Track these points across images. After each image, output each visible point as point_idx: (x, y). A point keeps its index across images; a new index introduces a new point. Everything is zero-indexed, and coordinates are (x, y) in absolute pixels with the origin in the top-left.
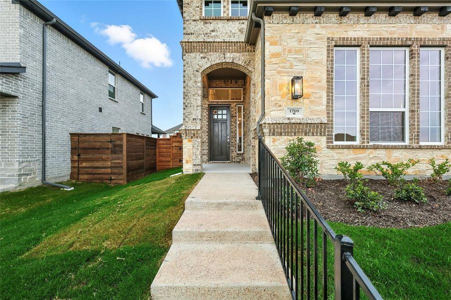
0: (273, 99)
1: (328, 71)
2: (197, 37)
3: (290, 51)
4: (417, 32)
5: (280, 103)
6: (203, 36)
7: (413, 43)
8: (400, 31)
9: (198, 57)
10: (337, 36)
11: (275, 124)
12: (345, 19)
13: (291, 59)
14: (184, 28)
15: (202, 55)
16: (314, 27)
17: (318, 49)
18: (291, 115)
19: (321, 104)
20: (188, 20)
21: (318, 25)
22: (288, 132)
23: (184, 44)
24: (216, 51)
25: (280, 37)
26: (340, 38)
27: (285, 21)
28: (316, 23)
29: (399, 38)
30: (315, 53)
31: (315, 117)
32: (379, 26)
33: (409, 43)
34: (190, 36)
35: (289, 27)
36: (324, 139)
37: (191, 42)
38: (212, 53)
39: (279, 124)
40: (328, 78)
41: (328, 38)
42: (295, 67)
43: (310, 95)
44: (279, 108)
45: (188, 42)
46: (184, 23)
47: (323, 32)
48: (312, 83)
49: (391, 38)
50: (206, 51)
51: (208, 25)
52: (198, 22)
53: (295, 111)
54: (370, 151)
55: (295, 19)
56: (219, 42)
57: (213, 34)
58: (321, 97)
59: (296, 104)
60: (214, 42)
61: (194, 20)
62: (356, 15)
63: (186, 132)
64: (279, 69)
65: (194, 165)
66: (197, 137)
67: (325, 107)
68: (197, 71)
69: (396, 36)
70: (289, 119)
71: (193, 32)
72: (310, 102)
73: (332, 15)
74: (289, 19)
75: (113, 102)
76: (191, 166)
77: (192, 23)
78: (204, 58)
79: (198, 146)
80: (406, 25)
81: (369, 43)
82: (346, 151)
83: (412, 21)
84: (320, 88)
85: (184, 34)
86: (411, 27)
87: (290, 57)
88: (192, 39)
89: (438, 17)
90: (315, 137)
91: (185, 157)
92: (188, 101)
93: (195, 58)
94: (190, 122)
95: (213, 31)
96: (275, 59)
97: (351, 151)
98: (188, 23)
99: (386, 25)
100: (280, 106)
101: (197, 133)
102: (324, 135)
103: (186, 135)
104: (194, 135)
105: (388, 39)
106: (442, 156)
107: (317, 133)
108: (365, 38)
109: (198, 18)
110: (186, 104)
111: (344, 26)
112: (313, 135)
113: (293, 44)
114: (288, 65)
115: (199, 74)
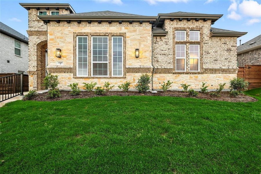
0: (51, 58)
1: (74, 46)
2: (35, 28)
3: (58, 38)
4: (110, 30)
5: (54, 60)
6: (37, 28)
7: (109, 35)
8: (103, 30)
9: (35, 38)
10: (77, 32)
11: (51, 68)
12: (81, 25)
13: (59, 41)
14: (29, 25)
15: (37, 37)
16: (68, 28)
17: (69, 37)
18: (59, 64)
19: (71, 60)
20: (31, 21)
21: (69, 27)
22: (57, 72)
23: (28, 32)
24: (43, 35)
25: (54, 32)
26: (78, 33)
27: (56, 25)
28: (69, 26)
29: (103, 33)
30: (68, 39)
31: (68, 65)
32: (95, 27)
33: (107, 35)
34: (31, 28)
35: (57, 28)
36: (72, 74)
37: (31, 31)
38: (42, 36)
39: (52, 68)
40: (73, 49)
41: (74, 33)
42: (60, 45)
43: (66, 56)
44: (53, 62)
45: (30, 31)
46: (29, 22)
47: (72, 30)
48: (67, 51)
49: (100, 33)
50: (39, 35)
51: (40, 23)
52: (35, 22)
53: (61, 63)
54: (91, 79)
55: (60, 24)
56: (44, 31)
57: (42, 27)
58: (71, 57)
59: (60, 60)
60: (42, 31)
61: (33, 21)
62: (85, 23)
63: (30, 72)
64: (53, 45)
65: (34, 87)
66: (35, 75)
67: (72, 61)
68: (35, 44)
69: (102, 32)
70: (57, 66)
71: (33, 26)
72: (67, 59)
73: (75, 23)
74: (57, 24)
75: (20, 58)
76: (33, 88)
77: (32, 22)
78: (38, 38)
79: (35, 79)
80: (106, 27)
81: (91, 35)
82: (81, 79)
83: (108, 26)
84: (70, 53)
85: (29, 27)
86: (108, 28)
87: (58, 40)
88: (32, 29)
89: (119, 24)
90: (69, 74)
91: (30, 84)
92: (31, 58)
93: (34, 38)
94: (32, 68)
95: (42, 26)
96: (52, 41)
97: (83, 79)
98: (30, 22)
99: (98, 27)
100: (54, 61)
101: (35, 73)
102: (72, 73)
103: (30, 73)
104: (34, 73)
105: (98, 33)
106: (121, 81)
107: (69, 72)
108: (89, 33)
109: (35, 20)
110: (30, 59)
111: (81, 27)
112: (67, 73)
113: (59, 35)
114: (57, 43)
115: (36, 46)
